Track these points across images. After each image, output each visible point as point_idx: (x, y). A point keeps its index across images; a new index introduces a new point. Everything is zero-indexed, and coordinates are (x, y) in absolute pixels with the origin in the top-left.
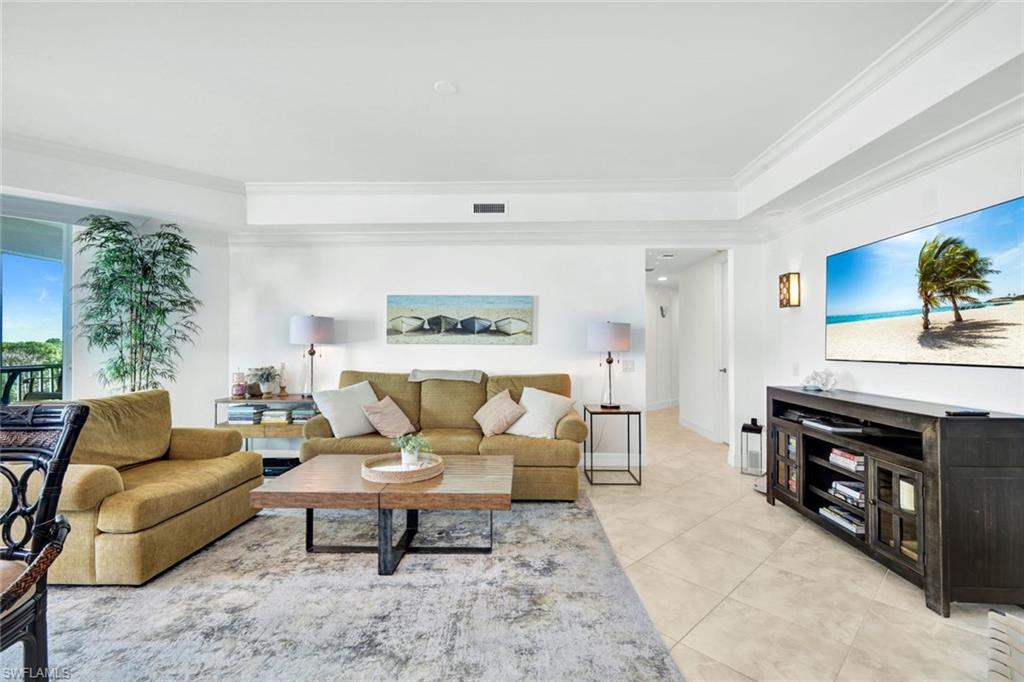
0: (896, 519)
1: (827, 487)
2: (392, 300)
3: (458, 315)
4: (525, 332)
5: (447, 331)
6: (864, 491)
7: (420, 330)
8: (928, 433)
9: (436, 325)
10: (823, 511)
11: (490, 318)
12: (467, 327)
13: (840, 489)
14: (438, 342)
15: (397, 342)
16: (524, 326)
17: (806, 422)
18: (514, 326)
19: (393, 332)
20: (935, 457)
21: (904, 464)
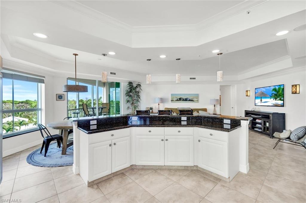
0: (266, 127)
1: (255, 125)
2: (172, 95)
3: (184, 97)
4: (197, 101)
5: (182, 100)
6: (262, 125)
7: (177, 100)
8: (270, 115)
9: (180, 99)
10: (255, 129)
11: (191, 98)
12: (186, 100)
13: (258, 125)
14: (180, 102)
15: (173, 102)
16: (197, 99)
17: (252, 116)
18: (195, 100)
19: (172, 101)
20: (271, 118)
21: (267, 120)
